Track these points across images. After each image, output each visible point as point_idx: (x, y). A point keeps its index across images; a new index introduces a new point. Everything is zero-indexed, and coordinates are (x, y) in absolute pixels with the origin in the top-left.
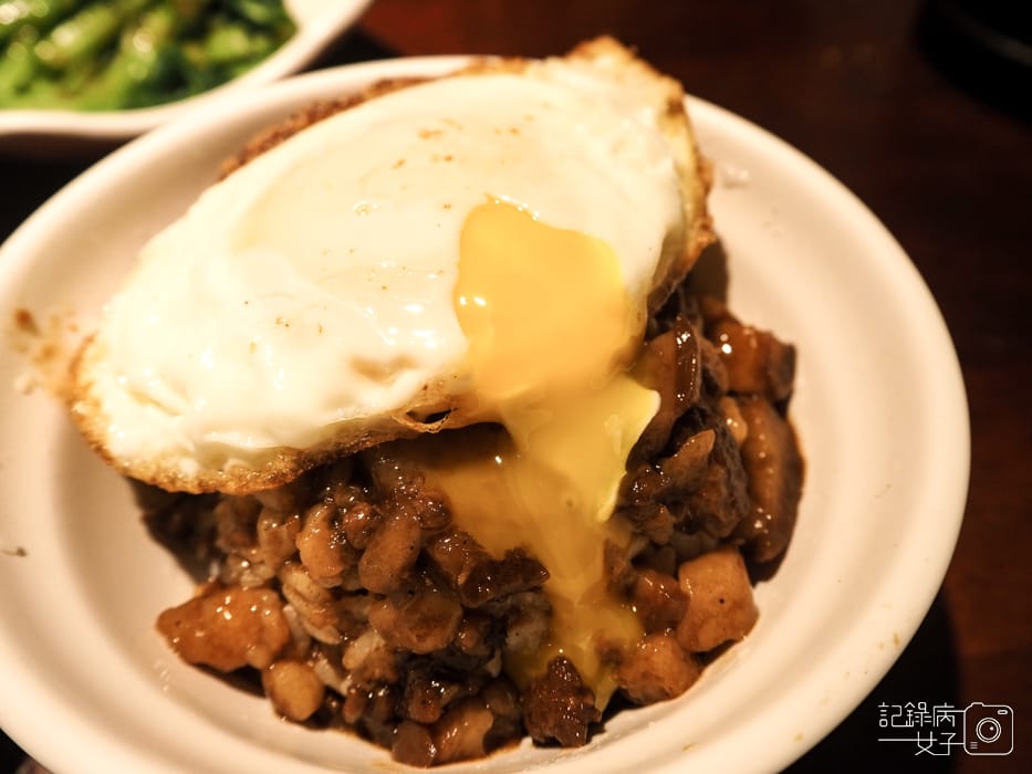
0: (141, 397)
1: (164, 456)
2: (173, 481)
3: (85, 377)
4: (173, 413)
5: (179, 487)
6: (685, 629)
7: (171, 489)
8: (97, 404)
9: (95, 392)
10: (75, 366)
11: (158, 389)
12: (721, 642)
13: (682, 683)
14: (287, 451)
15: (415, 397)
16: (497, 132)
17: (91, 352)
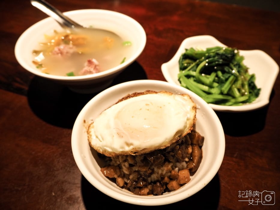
0: (97, 137)
1: (98, 147)
2: (99, 151)
3: (90, 130)
4: (101, 141)
5: (99, 152)
6: (178, 180)
7: (98, 152)
8: (91, 136)
9: (91, 133)
10: (89, 127)
11: (100, 137)
12: (184, 183)
13: (177, 188)
14: (114, 153)
15: (132, 150)
16: (158, 107)
17: (91, 126)
